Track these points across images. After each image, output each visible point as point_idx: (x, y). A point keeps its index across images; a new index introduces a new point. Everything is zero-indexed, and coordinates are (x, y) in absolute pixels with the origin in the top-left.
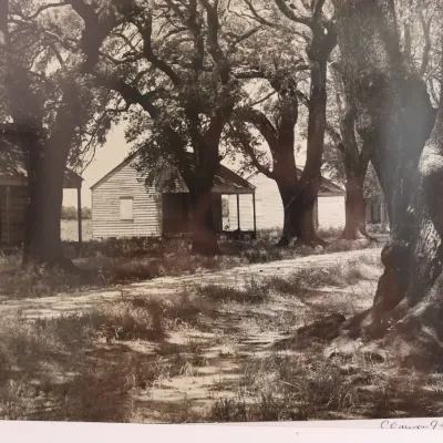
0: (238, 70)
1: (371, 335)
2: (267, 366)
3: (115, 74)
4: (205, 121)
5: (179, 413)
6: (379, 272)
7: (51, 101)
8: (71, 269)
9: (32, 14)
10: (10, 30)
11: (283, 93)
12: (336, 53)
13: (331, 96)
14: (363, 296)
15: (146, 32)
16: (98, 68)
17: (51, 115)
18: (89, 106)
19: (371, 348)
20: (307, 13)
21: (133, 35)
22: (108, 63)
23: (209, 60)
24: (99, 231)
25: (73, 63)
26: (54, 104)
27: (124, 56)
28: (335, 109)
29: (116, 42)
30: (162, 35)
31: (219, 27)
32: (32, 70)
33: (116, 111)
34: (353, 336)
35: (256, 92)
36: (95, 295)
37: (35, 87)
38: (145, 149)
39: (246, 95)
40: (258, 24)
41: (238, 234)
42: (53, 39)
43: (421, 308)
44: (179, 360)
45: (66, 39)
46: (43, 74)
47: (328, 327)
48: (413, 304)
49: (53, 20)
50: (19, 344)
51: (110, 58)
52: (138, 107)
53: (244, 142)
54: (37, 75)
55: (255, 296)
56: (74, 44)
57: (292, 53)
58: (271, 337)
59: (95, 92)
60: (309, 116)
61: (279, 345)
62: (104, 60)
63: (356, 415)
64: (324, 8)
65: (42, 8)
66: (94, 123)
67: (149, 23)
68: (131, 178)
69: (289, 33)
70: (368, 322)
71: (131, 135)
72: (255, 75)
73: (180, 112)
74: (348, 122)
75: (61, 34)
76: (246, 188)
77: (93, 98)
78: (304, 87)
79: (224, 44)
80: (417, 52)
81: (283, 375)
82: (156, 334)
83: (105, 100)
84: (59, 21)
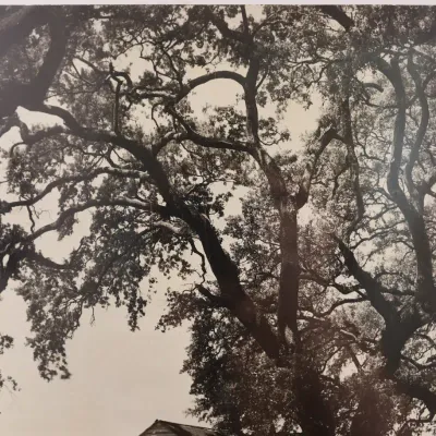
3: (419, 379)
7: (345, 409)
9: (326, 310)
10: (300, 328)
16: (399, 374)
17: (345, 426)
18: (389, 415)
22: (410, 368)
25: (372, 367)
26: (348, 412)
27: (429, 360)
29: (420, 344)
32: (325, 373)
33: (419, 422)
37: (327, 393)
42: (350, 339)
45: (364, 339)
46: (337, 378)
49: (349, 317)
51: (412, 361)
54: (330, 379)
56: (373, 345)
59: (396, 401)
62: (406, 364)
65: (336, 304)
75: (357, 334)
77: (393, 406)
83: (406, 409)
84: (355, 319)
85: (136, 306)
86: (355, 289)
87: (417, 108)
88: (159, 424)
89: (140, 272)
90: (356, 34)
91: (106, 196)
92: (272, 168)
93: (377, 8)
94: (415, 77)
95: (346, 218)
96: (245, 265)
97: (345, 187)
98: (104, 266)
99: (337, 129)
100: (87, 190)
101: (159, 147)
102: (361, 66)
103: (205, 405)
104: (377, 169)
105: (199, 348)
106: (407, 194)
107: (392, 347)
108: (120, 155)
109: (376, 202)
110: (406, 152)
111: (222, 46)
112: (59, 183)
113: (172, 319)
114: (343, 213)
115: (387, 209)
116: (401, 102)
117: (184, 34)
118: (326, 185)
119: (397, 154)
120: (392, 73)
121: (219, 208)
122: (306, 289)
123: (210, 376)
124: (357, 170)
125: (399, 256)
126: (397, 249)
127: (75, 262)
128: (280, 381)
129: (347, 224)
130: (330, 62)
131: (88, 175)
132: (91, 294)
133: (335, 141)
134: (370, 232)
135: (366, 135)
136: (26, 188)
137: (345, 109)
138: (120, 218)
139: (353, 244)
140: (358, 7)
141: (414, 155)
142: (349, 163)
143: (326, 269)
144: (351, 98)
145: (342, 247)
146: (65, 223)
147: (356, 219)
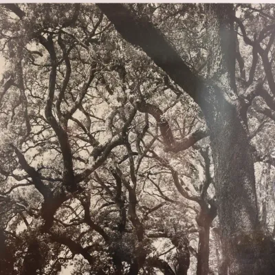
0: (149, 232)
3: (65, 233)
4: (127, 267)
7: (19, 252)
9: (7, 191)
11: (180, 248)
12: (216, 221)
13: (212, 251)
15: (86, 205)
16: (53, 230)
17: (20, 262)
18: (46, 255)
20: (197, 194)
21: (77, 207)
22: (59, 226)
23: (130, 225)
25: (36, 226)
26: (22, 253)
27: (71, 221)
28: (215, 259)
29: (65, 212)
30: (97, 207)
31: (137, 202)
32: (7, 230)
33: (65, 259)
37: (8, 242)
39: (155, 249)
40: (163, 201)
42: (22, 210)
45: (31, 208)
46: (15, 232)
49: (22, 195)
51: (61, 222)
52: (81, 256)
54: (10, 233)
56: (36, 212)
57: (186, 221)
59: (51, 246)
60: (198, 264)
62: (57, 224)
64: (209, 190)
65: (14, 187)
66: (50, 267)
67: (88, 198)
69: (185, 207)
72: (161, 236)
73: (109, 260)
75: (27, 205)
77: (49, 249)
78: (194, 244)
79: (140, 214)
80: (271, 221)
83: (57, 252)
84: (26, 196)
86: (25, 177)
87: (64, 67)
90: (26, 21)
93: (40, 5)
94: (63, 47)
95: (20, 134)
97: (19, 115)
99: (14, 79)
102: (29, 40)
106: (57, 119)
107: (48, 213)
109: (38, 124)
110: (57, 94)
114: (18, 131)
115: (45, 128)
116: (54, 63)
118: (7, 114)
119: (51, 95)
120: (48, 45)
124: (27, 105)
125: (52, 157)
126: (51, 153)
129: (20, 138)
130: (10, 38)
133: (13, 87)
134: (34, 143)
135: (32, 83)
139: (24, 150)
140: (28, 4)
141: (62, 95)
142: (22, 100)
143: (7, 166)
144: (23, 61)
145: (17, 152)
147: (26, 135)
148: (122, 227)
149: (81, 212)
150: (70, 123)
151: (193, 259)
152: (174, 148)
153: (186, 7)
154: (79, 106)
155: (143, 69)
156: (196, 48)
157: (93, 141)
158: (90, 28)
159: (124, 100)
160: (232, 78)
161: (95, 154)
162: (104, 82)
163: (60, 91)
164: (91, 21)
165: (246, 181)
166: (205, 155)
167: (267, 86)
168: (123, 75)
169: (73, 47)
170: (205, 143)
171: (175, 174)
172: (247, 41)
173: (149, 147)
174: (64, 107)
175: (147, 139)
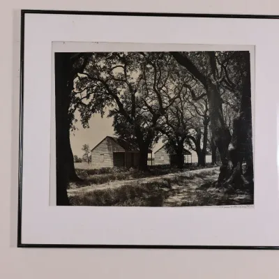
0: (188, 127)
1: (217, 187)
2: (194, 193)
3: (160, 127)
4: (180, 138)
5: (174, 204)
6: (219, 172)
7: (145, 133)
8: (150, 172)
9: (141, 113)
10: (136, 117)
11: (198, 132)
12: (210, 123)
13: (209, 133)
14: (216, 178)
15: (167, 118)
16: (156, 126)
17: (145, 137)
18: (154, 134)
19: (218, 189)
20: (203, 114)
23: (181, 124)
24: (156, 163)
25: (150, 125)
27: (162, 123)
28: (209, 136)
29: (160, 120)
30: (170, 119)
31: (183, 117)
32: (141, 126)
33: (160, 136)
34: (213, 187)
35: (192, 131)
36: (155, 178)
37: (141, 130)
38: (167, 145)
39: (190, 132)
40: (192, 116)
41: (188, 164)
42: (146, 119)
43: (229, 180)
44: (174, 192)
46: (143, 127)
47: (208, 185)
48: (227, 180)
50: (138, 189)
51: (159, 124)
52: (165, 135)
53: (189, 143)
55: (191, 178)
56: (150, 120)
57: (200, 123)
58: (195, 187)
59: (155, 131)
60: (204, 137)
61: (197, 189)
62: (157, 124)
63: (214, 204)
64: (207, 113)
65: (143, 112)
66: (155, 138)
67: (167, 116)
68: (164, 151)
69: (199, 118)
70: (217, 183)
71: (163, 141)
73: (175, 136)
74: (212, 138)
76: (190, 153)
78: (202, 131)
79: (185, 121)
80: (228, 123)
81: (198, 196)
82: (169, 187)
84: (147, 115)
85: (103, 113)
86: (147, 109)
87: (159, 73)
88: (107, 137)
89: (103, 106)
90: (146, 58)
91: (96, 91)
92: (130, 85)
93: (151, 52)
94: (158, 66)
96: (125, 105)
97: (144, 88)
98: (95, 105)
99: (142, 77)
100: (92, 90)
101: (107, 81)
102: (147, 64)
103: (117, 133)
104: (151, 85)
105: (115, 121)
106: (157, 90)
107: (154, 121)
108: (99, 82)
109: (151, 91)
111: (119, 60)
112: (87, 88)
113: (110, 116)
114: (144, 94)
115: (153, 93)
116: (155, 71)
117: (111, 58)
118: (141, 88)
119: (155, 82)
120: (154, 65)
121: (119, 93)
122: (137, 109)
123: (118, 127)
124: (147, 85)
125: (156, 102)
127: (90, 104)
128: (132, 128)
129: (145, 96)
130: (141, 63)
131: (92, 87)
132: (93, 111)
133: (142, 79)
134: (150, 98)
135: (148, 78)
136: (80, 89)
137: (144, 73)
138: (99, 95)
139: (146, 100)
140: (147, 52)
142: (145, 83)
143: (141, 105)
144: (146, 71)
145: (144, 101)
146: (88, 97)
147: (147, 95)
148: (179, 125)
149: (165, 120)
150: (161, 91)
151: (202, 136)
152: (196, 99)
153: (199, 53)
154: (164, 85)
155: (185, 73)
156: (202, 66)
157: (169, 97)
158: (167, 60)
159: (179, 83)
160: (214, 76)
161: (169, 101)
162: (172, 77)
163: (158, 81)
164: (168, 58)
165: (220, 111)
166: (206, 101)
167: (226, 79)
168: (178, 75)
169: (162, 66)
170: (206, 97)
171: (196, 108)
172: (219, 64)
173: (187, 99)
174: (160, 86)
175: (187, 96)
